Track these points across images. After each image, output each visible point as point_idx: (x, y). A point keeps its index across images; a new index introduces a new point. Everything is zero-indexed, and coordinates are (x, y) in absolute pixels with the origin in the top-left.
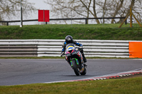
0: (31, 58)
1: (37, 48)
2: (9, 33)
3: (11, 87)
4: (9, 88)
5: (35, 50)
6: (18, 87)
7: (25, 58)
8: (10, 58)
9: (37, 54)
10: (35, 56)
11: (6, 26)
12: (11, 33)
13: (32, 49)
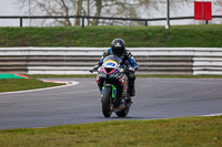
0: (182, 76)
1: (192, 61)
2: (148, 38)
4: (148, 123)
5: (189, 64)
6: (162, 122)
7: (174, 76)
8: (149, 76)
9: (192, 71)
10: (189, 73)
11: (144, 27)
12: (152, 37)
13: (185, 64)
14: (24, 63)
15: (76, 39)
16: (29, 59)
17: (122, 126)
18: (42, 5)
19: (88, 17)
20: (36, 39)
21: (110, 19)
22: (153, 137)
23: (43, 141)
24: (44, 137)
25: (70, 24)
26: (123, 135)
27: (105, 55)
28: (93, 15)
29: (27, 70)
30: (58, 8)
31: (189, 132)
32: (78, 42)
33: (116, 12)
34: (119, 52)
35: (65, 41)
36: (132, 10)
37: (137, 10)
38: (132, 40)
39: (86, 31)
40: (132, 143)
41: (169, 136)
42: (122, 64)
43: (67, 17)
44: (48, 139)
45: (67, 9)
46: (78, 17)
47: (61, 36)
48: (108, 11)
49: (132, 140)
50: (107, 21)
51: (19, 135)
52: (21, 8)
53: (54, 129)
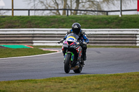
0: (130, 47)
1: (136, 37)
2: (108, 23)
3: (111, 75)
4: (108, 76)
5: (134, 39)
6: (117, 75)
7: (124, 47)
8: (109, 47)
9: (136, 43)
10: (134, 45)
11: (105, 16)
12: (111, 22)
13: (131, 39)
14: (31, 38)
15: (63, 23)
16: (34, 36)
17: (92, 78)
18: (42, 2)
19: (71, 10)
20: (38, 23)
21: (84, 11)
22: (112, 85)
23: (43, 88)
24: (43, 84)
25: (59, 14)
26: (93, 83)
27: (68, 33)
28: (74, 8)
29: (33, 43)
30: (52, 4)
31: (134, 82)
32: (65, 25)
33: (88, 6)
34: (76, 31)
35: (57, 25)
36: (98, 5)
37: (101, 5)
38: (98, 24)
39: (70, 18)
40: (98, 89)
41: (122, 84)
42: (78, 39)
43: (58, 10)
44: (46, 86)
45: (58, 5)
46: (64, 10)
47: (54, 21)
48: (83, 6)
49: (99, 86)
50: (83, 12)
51: (28, 83)
52: (29, 4)
53: (49, 80)
